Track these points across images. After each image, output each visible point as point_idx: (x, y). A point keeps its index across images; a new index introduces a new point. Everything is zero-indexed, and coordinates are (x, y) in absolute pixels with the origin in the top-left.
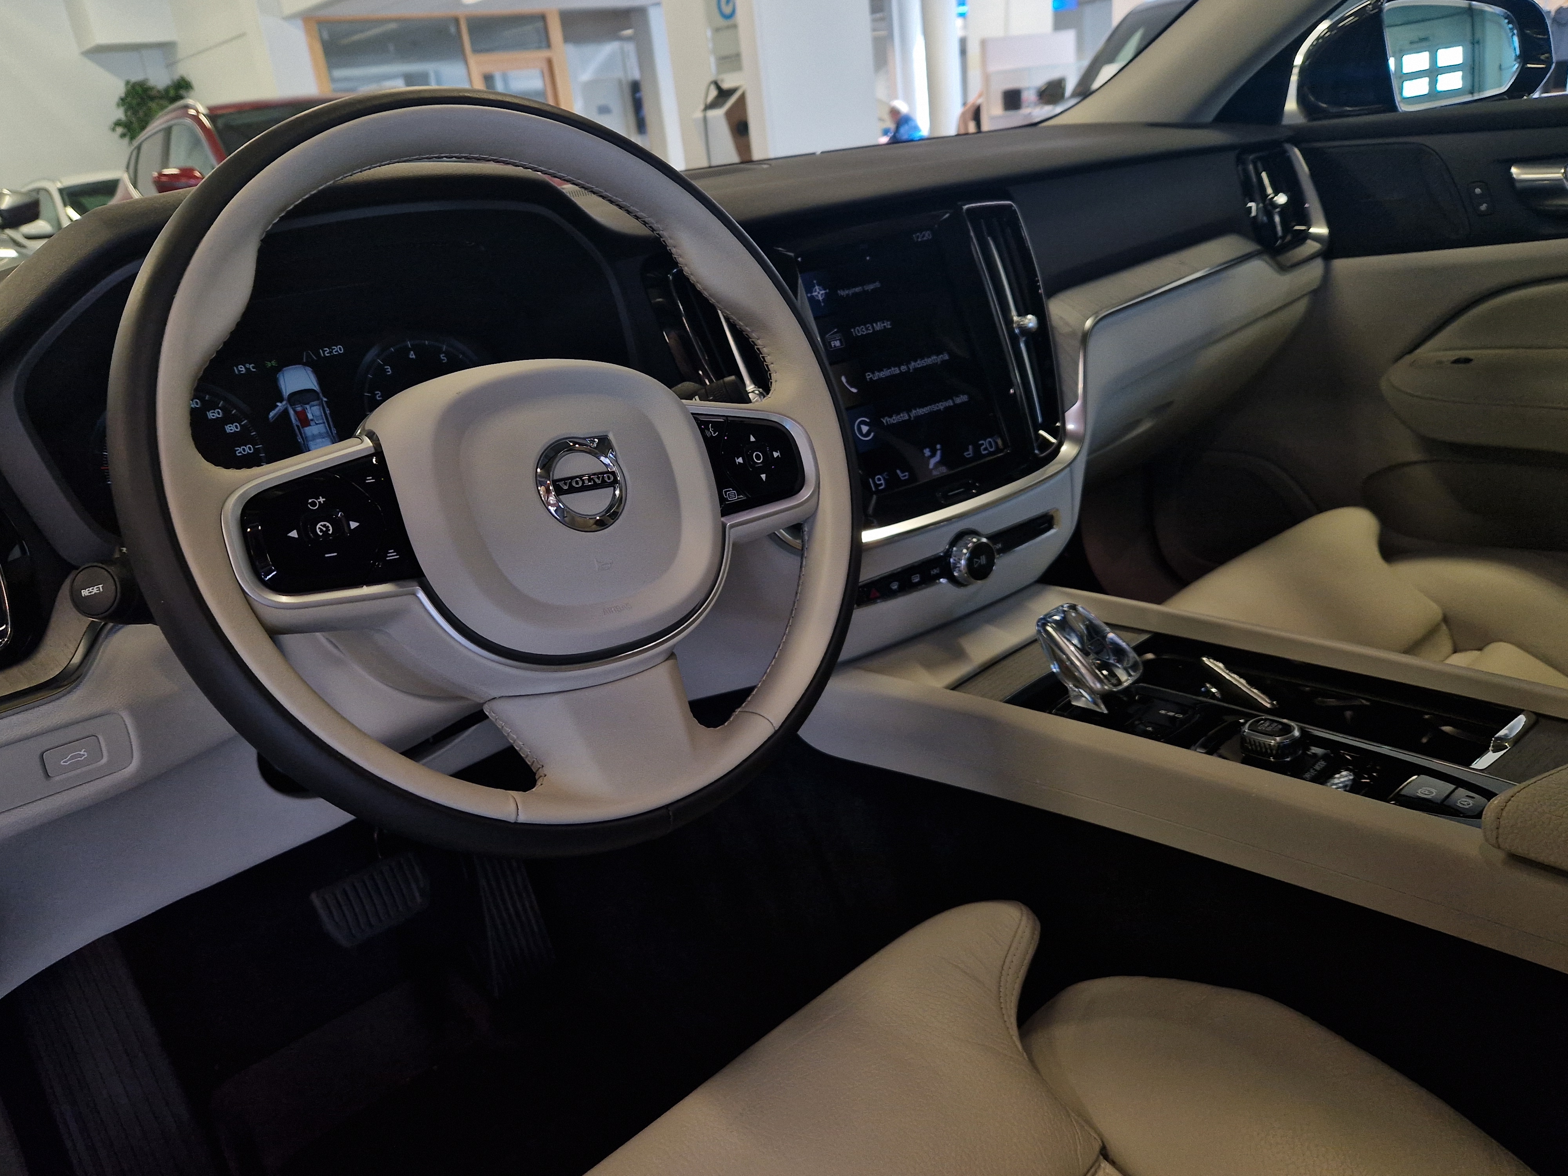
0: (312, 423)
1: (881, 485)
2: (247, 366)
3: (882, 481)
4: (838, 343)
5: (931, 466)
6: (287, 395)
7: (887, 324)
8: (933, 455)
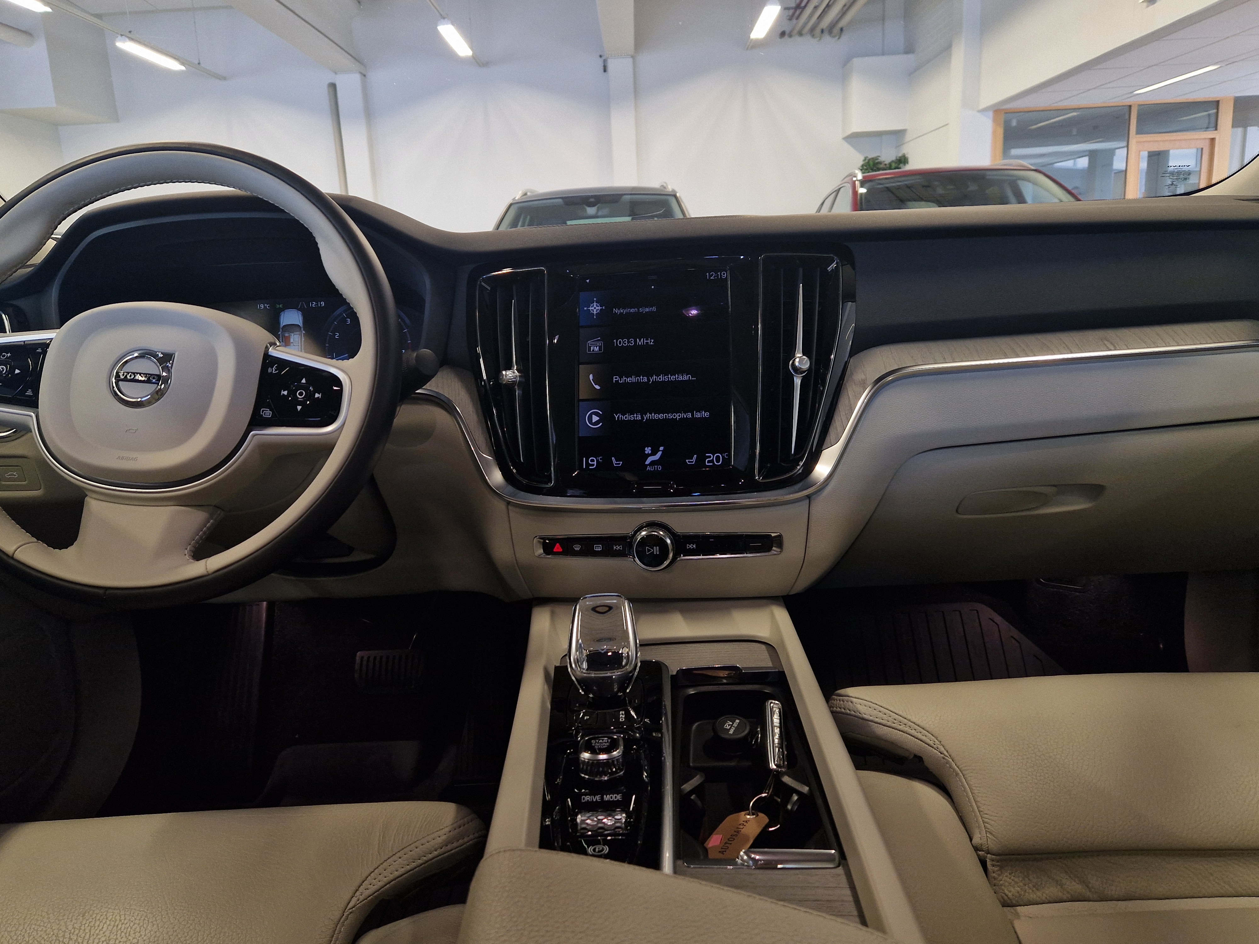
0: (292, 344)
1: (593, 465)
2: (266, 305)
3: (595, 463)
4: (597, 349)
5: (647, 462)
6: (283, 325)
7: (651, 342)
8: (654, 453)
